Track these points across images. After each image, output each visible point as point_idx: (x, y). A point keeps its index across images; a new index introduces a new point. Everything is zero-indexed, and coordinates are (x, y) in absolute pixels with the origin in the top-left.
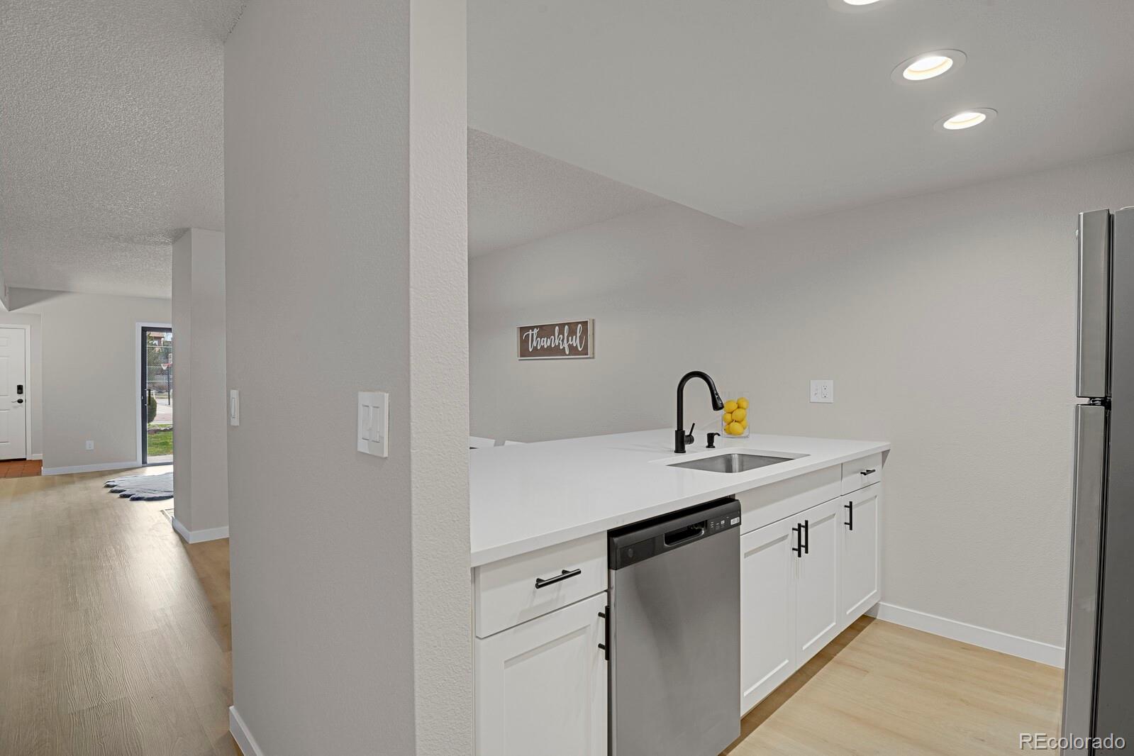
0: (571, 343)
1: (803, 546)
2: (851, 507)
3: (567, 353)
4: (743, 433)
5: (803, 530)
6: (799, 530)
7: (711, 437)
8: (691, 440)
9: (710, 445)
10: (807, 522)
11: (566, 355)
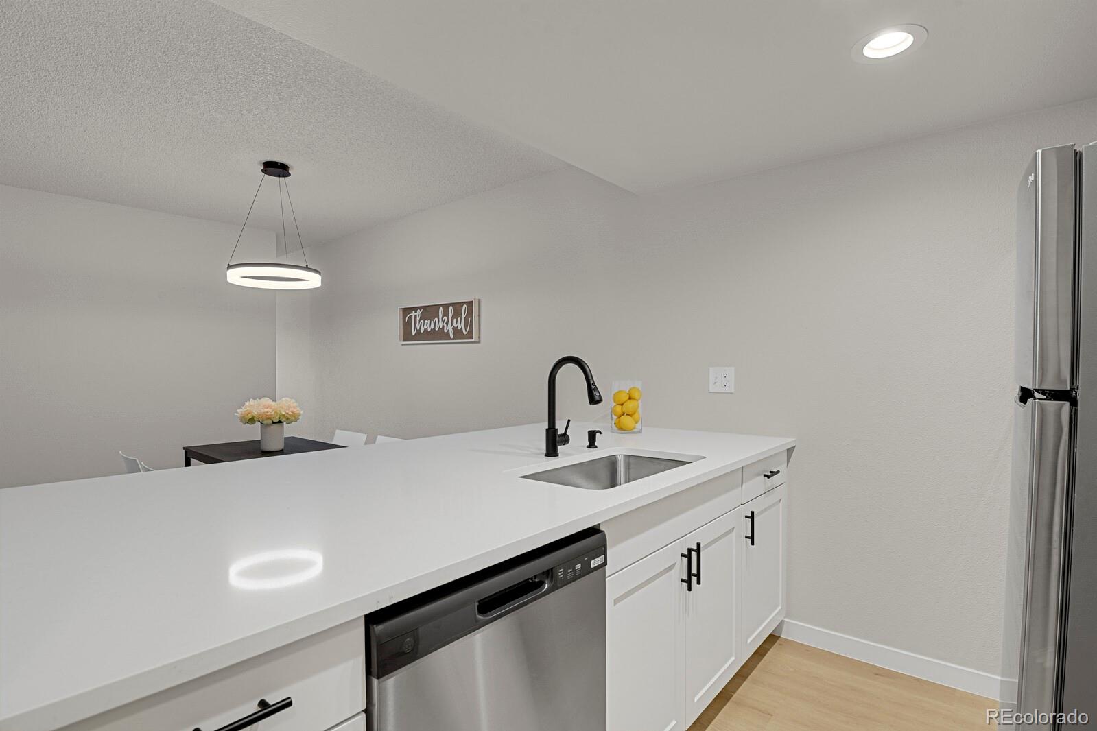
0: (456, 326)
1: (694, 575)
2: (752, 517)
3: (452, 336)
4: (634, 428)
5: (694, 555)
6: (689, 557)
7: (592, 436)
8: (565, 439)
9: (592, 444)
10: (699, 545)
11: (451, 339)
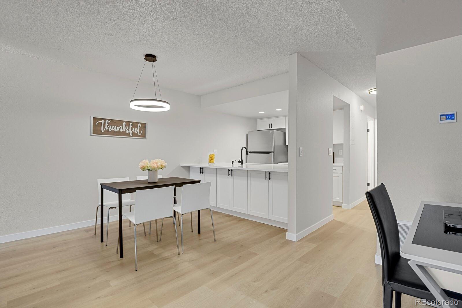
0: (134, 131)
11: (130, 136)
